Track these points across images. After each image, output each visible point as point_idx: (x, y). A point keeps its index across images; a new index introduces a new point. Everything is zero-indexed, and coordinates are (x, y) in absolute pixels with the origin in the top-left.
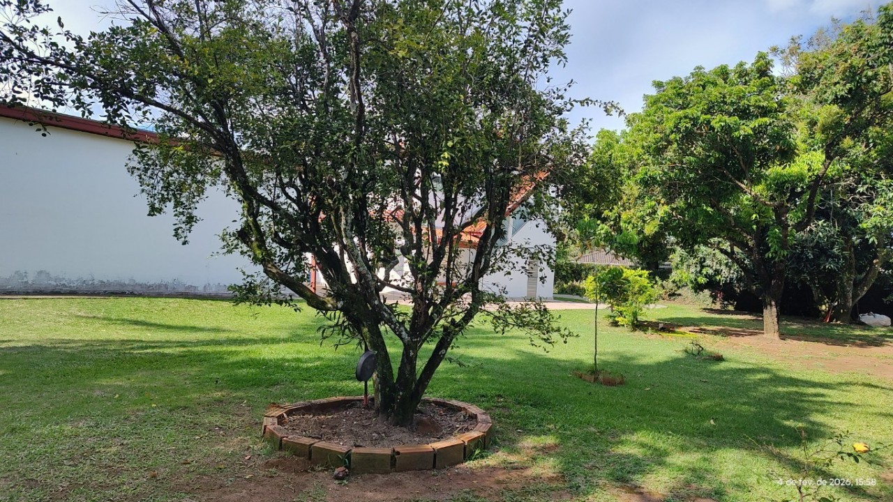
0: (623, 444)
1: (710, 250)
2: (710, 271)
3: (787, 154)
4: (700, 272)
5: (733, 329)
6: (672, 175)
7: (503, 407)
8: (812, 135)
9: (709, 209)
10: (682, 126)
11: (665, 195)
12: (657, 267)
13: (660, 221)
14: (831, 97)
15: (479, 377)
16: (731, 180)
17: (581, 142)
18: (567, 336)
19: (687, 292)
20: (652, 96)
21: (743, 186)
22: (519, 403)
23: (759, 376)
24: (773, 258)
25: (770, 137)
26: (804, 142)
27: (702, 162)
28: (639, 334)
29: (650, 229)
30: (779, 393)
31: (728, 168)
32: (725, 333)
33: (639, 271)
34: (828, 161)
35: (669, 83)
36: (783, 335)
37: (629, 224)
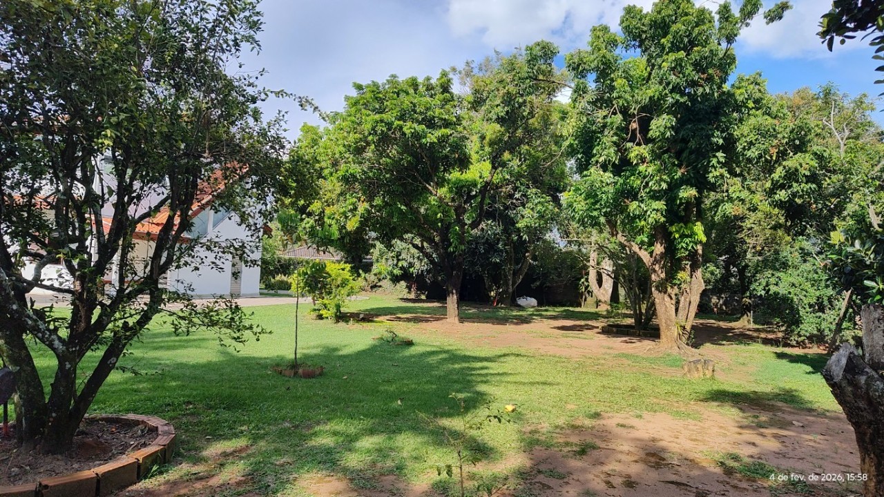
0: (316, 435)
1: (404, 245)
2: (405, 264)
3: (464, 163)
4: (397, 265)
5: (424, 316)
6: (371, 174)
7: (192, 414)
8: (482, 148)
9: (403, 207)
10: (379, 129)
11: (364, 193)
12: (361, 261)
13: (361, 217)
14: (495, 117)
15: (166, 384)
16: (421, 183)
17: (277, 134)
18: (260, 333)
19: (386, 283)
20: (352, 98)
21: (430, 187)
22: (210, 408)
23: (441, 356)
24: (454, 252)
25: (450, 145)
26: (477, 153)
27: (396, 163)
28: (342, 324)
29: (352, 225)
30: (455, 369)
31: (418, 171)
32: (416, 320)
33: (342, 265)
34: (494, 170)
35: (368, 86)
36: (462, 319)
37: (333, 219)
